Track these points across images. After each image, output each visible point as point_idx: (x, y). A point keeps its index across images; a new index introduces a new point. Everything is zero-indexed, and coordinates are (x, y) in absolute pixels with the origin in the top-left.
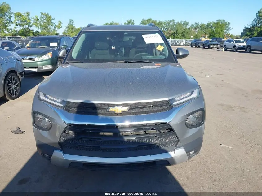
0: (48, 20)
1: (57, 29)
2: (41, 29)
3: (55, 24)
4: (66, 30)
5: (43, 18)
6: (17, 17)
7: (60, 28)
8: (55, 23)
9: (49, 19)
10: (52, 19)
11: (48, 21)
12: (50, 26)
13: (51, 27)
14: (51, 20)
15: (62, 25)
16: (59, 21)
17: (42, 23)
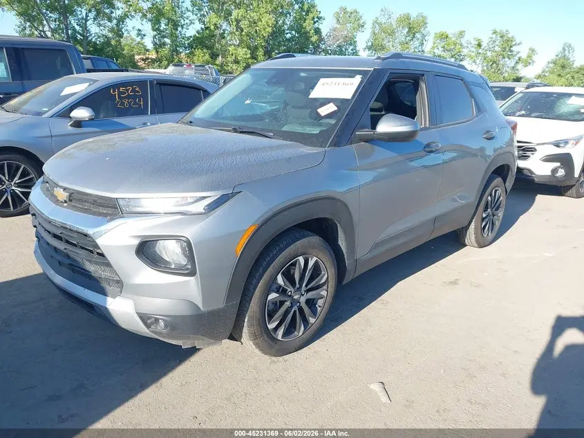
0: (504, 46)
1: (519, 66)
2: (483, 67)
3: (518, 56)
4: (547, 70)
5: (494, 42)
6: (438, 41)
7: (530, 64)
8: (518, 53)
9: (507, 44)
10: (514, 43)
11: (505, 48)
12: (507, 59)
13: (509, 62)
14: (511, 47)
15: (535, 58)
16: (530, 49)
17: (489, 54)
